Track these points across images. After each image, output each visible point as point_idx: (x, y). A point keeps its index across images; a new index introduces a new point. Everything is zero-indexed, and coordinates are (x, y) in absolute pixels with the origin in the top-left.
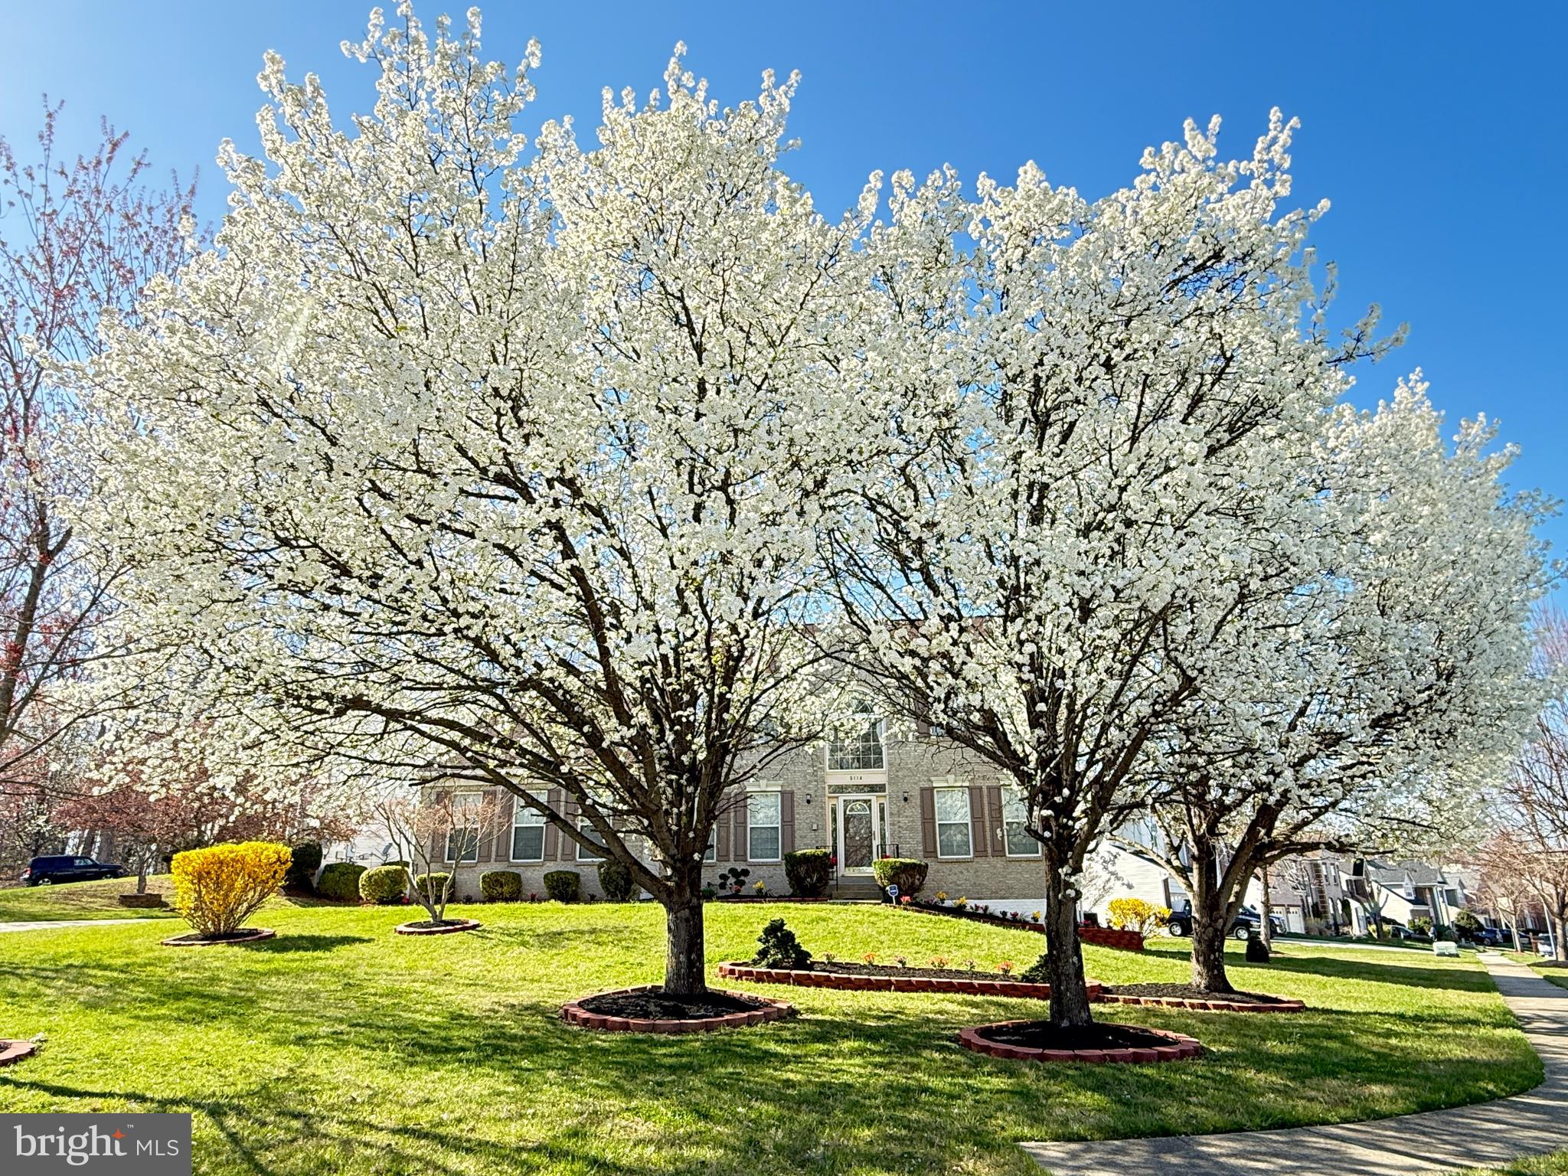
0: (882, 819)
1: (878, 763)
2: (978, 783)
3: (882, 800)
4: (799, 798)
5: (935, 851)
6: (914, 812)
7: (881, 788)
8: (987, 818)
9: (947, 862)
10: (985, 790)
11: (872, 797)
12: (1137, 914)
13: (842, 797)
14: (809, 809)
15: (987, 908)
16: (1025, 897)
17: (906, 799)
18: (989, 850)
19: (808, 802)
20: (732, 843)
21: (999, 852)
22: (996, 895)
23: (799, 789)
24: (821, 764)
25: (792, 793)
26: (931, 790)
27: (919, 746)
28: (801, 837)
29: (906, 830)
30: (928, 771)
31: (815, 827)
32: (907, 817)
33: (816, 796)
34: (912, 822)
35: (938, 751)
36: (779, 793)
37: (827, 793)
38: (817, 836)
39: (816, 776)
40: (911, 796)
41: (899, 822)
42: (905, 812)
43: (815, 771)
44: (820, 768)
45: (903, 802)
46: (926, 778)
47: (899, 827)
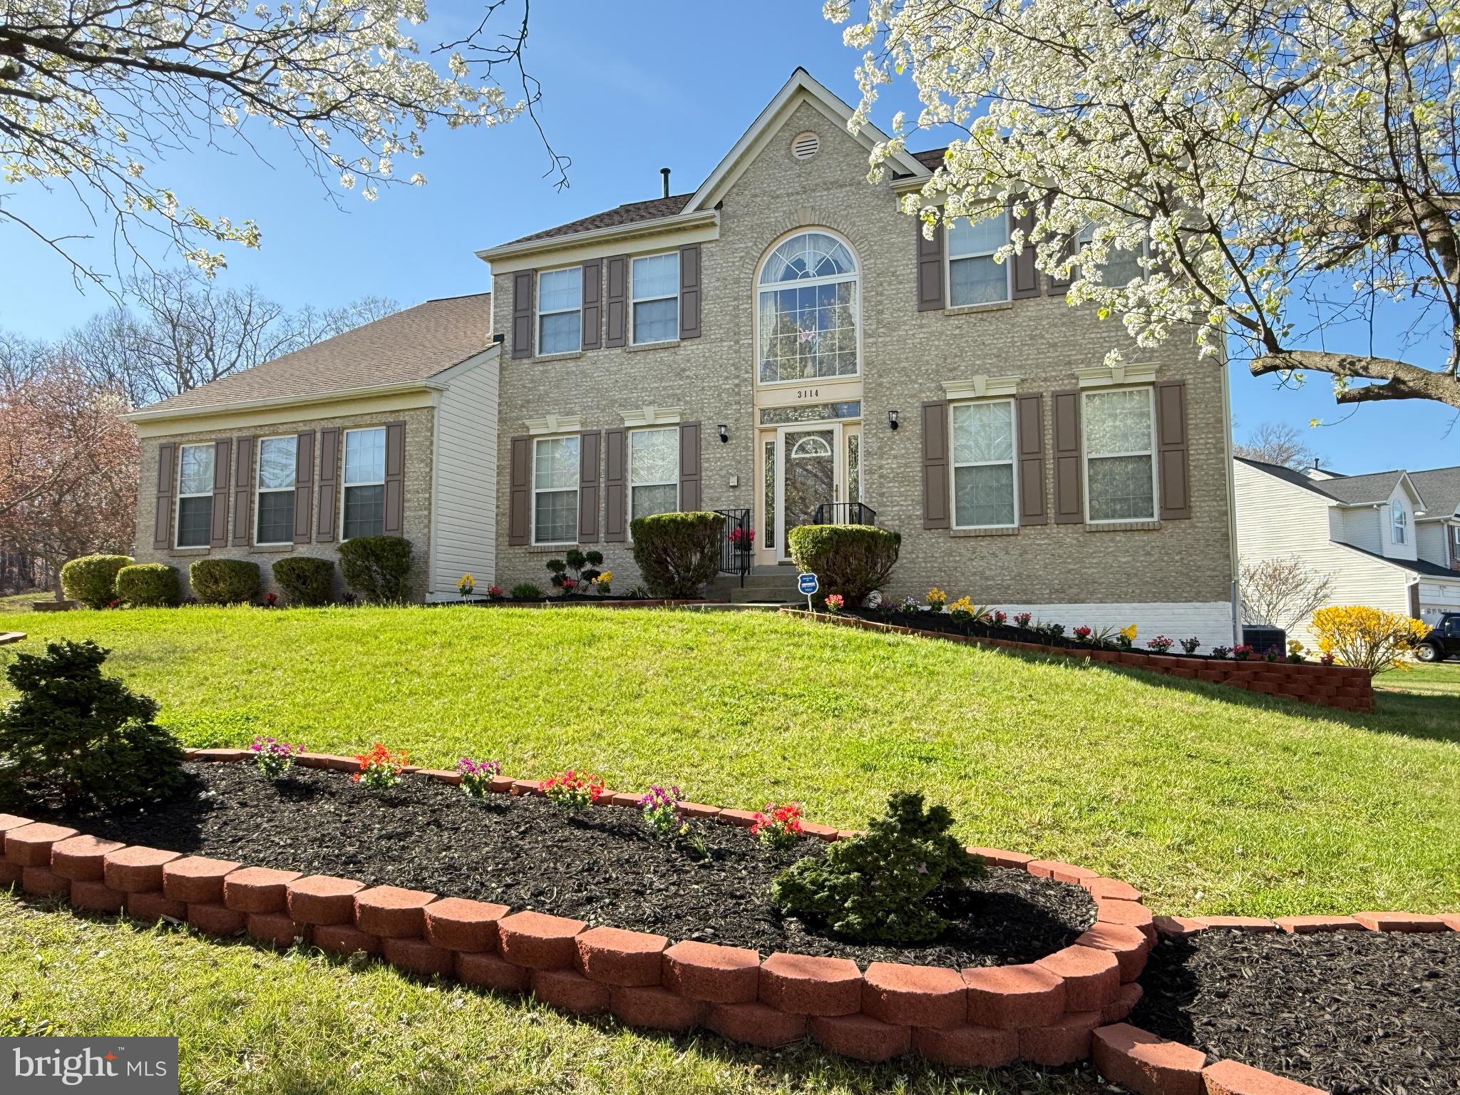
0: (854, 462)
1: (848, 364)
2: (1034, 388)
3: (853, 431)
4: (709, 433)
5: (947, 517)
6: (908, 448)
7: (854, 407)
8: (1050, 452)
9: (967, 536)
10: (1048, 401)
11: (835, 425)
12: (1365, 632)
13: (784, 429)
14: (724, 451)
15: (1025, 619)
16: (1119, 599)
17: (894, 425)
18: (1051, 513)
19: (724, 439)
20: (602, 513)
21: (1070, 515)
22: (1062, 594)
23: (710, 418)
24: (747, 372)
25: (697, 426)
26: (942, 405)
27: (921, 327)
28: (711, 499)
29: (893, 480)
30: (937, 371)
31: (733, 482)
32: (895, 457)
33: (737, 429)
34: (906, 465)
35: (957, 332)
36: (677, 428)
37: (758, 424)
38: (737, 498)
39: (738, 394)
40: (905, 419)
41: (881, 467)
42: (892, 449)
43: (737, 385)
44: (745, 380)
45: (889, 432)
46: (933, 385)
47: (881, 476)
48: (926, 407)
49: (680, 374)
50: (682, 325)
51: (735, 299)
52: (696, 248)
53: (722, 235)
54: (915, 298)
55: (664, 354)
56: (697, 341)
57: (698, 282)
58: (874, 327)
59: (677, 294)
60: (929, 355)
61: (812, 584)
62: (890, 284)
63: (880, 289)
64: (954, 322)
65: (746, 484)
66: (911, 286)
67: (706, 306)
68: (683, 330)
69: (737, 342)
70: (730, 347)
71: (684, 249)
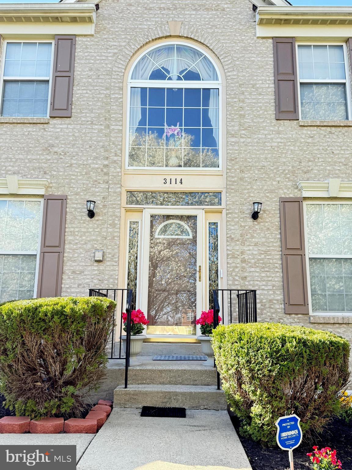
0: (214, 247)
3: (213, 219)
4: (76, 208)
5: (306, 303)
6: (267, 237)
11: (198, 211)
13: (149, 211)
14: (90, 226)
17: (255, 216)
19: (91, 214)
23: (77, 194)
24: (116, 155)
25: (63, 200)
26: (298, 202)
27: (279, 133)
28: (74, 272)
29: (255, 265)
30: (293, 172)
31: (99, 256)
32: (256, 244)
33: (104, 206)
34: (266, 252)
35: (310, 140)
36: (42, 200)
37: (124, 204)
38: (101, 272)
39: (106, 174)
40: (264, 211)
41: (242, 253)
42: (253, 237)
43: (106, 166)
44: (115, 162)
45: (250, 221)
46: (290, 183)
47: (243, 261)
48: (284, 202)
49: (48, 149)
50: (53, 104)
51: (107, 89)
52: (71, 39)
53: (97, 32)
54: (273, 108)
55: (30, 128)
56: (67, 121)
57: (71, 68)
58: (236, 128)
59: (50, 78)
60: (286, 157)
61: (294, 432)
62: (250, 94)
63: (242, 97)
64: (305, 130)
65: (112, 260)
66: (270, 98)
67: (77, 91)
68: (53, 108)
69: (108, 127)
70: (100, 131)
71: (60, 38)
